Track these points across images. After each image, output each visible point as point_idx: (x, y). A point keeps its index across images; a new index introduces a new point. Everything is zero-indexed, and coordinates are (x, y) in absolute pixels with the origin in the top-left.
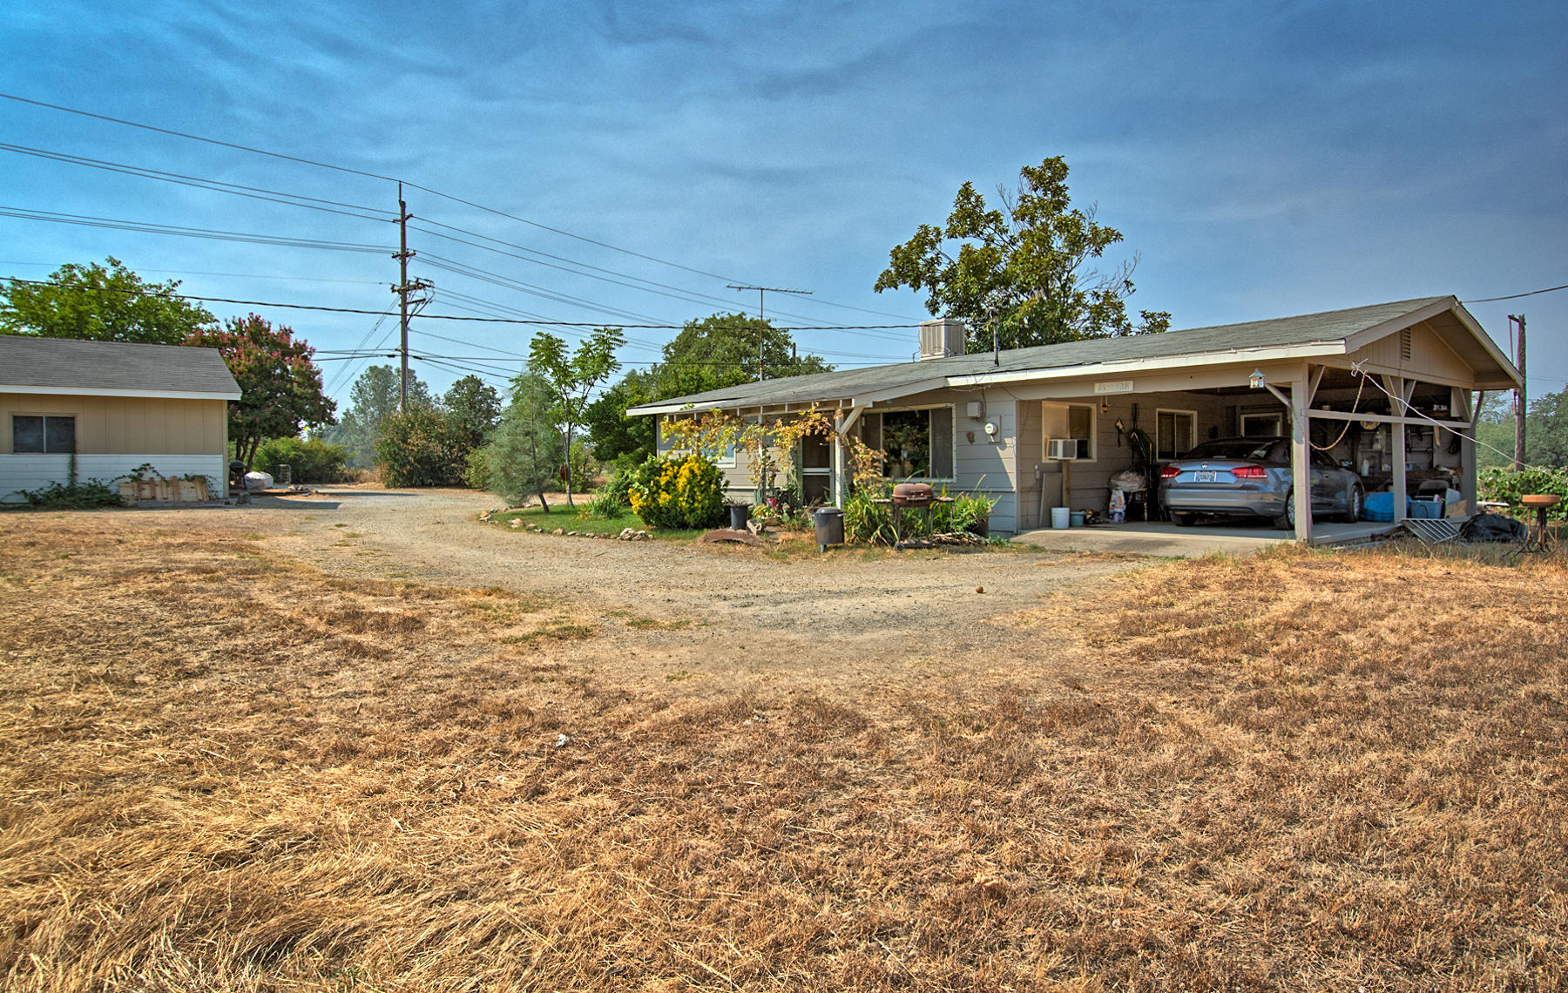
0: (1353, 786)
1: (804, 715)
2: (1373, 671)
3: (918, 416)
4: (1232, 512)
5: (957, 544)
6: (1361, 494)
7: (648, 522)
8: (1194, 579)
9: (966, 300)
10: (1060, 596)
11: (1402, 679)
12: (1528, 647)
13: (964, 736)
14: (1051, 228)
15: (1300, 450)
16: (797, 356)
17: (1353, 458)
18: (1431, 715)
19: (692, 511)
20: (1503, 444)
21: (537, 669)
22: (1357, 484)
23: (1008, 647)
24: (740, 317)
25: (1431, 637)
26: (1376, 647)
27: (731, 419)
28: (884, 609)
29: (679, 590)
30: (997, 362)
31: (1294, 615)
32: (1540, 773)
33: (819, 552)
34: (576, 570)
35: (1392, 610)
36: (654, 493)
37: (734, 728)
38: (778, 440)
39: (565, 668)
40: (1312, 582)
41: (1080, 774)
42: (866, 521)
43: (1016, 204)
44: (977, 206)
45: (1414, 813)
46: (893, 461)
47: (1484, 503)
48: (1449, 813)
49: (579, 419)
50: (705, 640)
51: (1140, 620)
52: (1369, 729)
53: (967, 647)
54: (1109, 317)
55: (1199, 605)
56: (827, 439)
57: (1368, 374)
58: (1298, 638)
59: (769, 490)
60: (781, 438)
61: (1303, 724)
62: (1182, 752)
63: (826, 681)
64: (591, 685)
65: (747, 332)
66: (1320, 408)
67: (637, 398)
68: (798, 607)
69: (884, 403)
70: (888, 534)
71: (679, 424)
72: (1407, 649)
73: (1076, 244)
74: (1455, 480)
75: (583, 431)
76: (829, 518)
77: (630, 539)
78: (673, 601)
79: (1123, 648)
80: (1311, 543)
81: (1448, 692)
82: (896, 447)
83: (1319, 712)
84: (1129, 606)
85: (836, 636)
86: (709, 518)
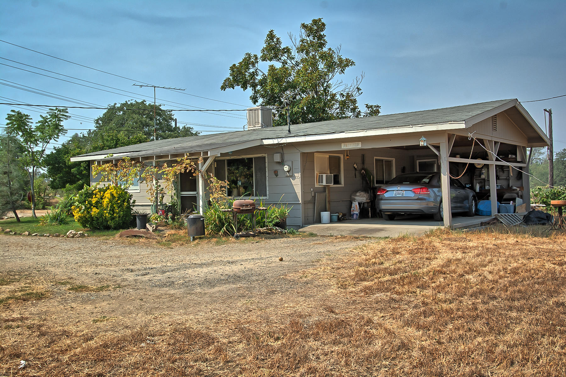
0: (470, 356)
1: (177, 338)
2: (480, 294)
3: (247, 161)
4: (414, 212)
5: (269, 234)
6: (475, 201)
7: (85, 226)
8: (394, 249)
9: (272, 96)
10: (325, 261)
11: (494, 298)
12: (554, 279)
13: (270, 343)
14: (318, 58)
15: (445, 179)
16: (177, 126)
17: (472, 183)
18: (508, 316)
19: (113, 219)
20: (543, 175)
21: (8, 321)
22: (473, 196)
23: (296, 291)
24: (143, 102)
25: (508, 275)
26: (482, 281)
27: (136, 163)
28: (227, 273)
29: (103, 267)
30: (289, 131)
31: (443, 266)
32: (559, 344)
33: (190, 241)
34: (37, 257)
35: (490, 262)
36: (88, 208)
37: (134, 349)
38: (165, 176)
39: (27, 319)
40: (452, 249)
41: (332, 360)
42: (217, 222)
43: (298, 44)
44: (277, 43)
45: (499, 368)
46: (234, 187)
47: (534, 205)
48: (516, 367)
49: (40, 163)
50: (118, 296)
51: (366, 272)
52: (478, 325)
53: (273, 292)
54: (349, 107)
55: (396, 263)
56: (194, 175)
57: (476, 139)
58: (445, 278)
59: (160, 205)
60: (167, 174)
61: (446, 325)
62: (385, 344)
63: (191, 317)
64: (43, 329)
65: (147, 112)
66: (455, 157)
67: (78, 150)
68: (176, 274)
69: (226, 154)
70: (231, 229)
71: (104, 166)
72: (497, 282)
73: (331, 66)
74: (520, 193)
75: (43, 171)
76: (195, 221)
77: (73, 237)
78: (99, 274)
79: (357, 288)
80: (452, 228)
81: (516, 303)
82: (235, 179)
83: (454, 317)
84: (360, 265)
85: (199, 290)
86: (124, 223)
